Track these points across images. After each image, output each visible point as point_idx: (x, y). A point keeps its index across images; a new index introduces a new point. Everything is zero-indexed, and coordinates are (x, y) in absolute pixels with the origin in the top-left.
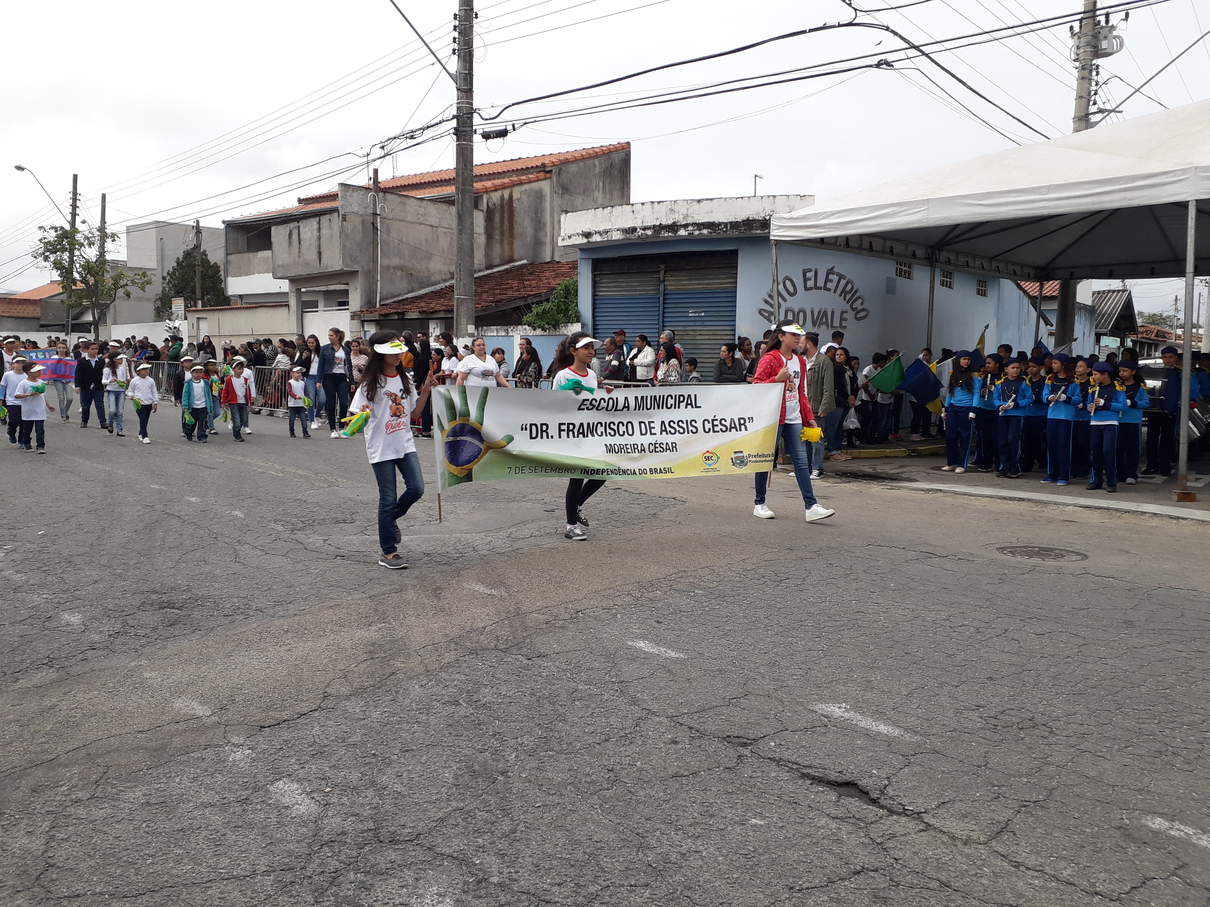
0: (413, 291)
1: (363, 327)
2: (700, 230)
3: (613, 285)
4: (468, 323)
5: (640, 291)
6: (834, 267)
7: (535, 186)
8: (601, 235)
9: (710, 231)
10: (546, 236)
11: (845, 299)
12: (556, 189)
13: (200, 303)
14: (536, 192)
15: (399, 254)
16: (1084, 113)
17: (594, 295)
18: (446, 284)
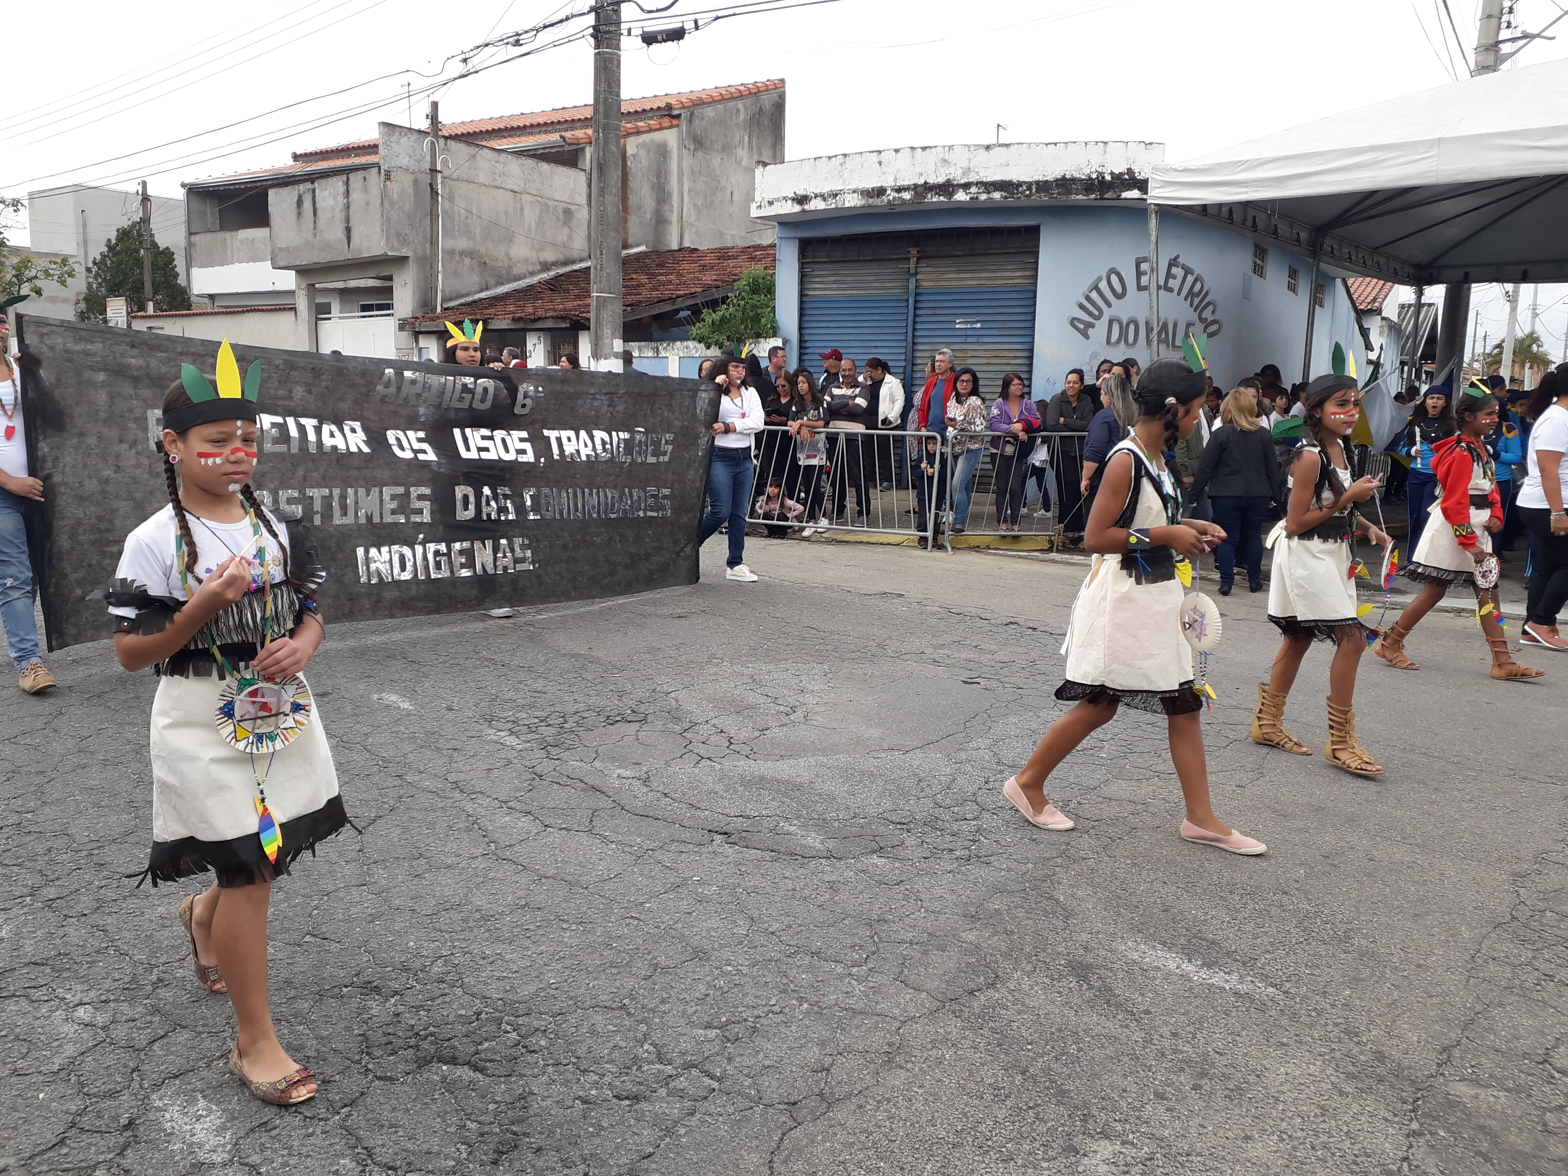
0: (487, 289)
1: (417, 341)
2: (989, 193)
3: (832, 279)
4: (614, 336)
5: (877, 288)
6: (1178, 256)
7: (657, 136)
8: (825, 200)
9: (1004, 194)
10: (672, 211)
11: (1191, 305)
12: (687, 142)
13: (150, 306)
14: (659, 146)
15: (468, 232)
16: (1492, 41)
17: (802, 295)
18: (535, 280)
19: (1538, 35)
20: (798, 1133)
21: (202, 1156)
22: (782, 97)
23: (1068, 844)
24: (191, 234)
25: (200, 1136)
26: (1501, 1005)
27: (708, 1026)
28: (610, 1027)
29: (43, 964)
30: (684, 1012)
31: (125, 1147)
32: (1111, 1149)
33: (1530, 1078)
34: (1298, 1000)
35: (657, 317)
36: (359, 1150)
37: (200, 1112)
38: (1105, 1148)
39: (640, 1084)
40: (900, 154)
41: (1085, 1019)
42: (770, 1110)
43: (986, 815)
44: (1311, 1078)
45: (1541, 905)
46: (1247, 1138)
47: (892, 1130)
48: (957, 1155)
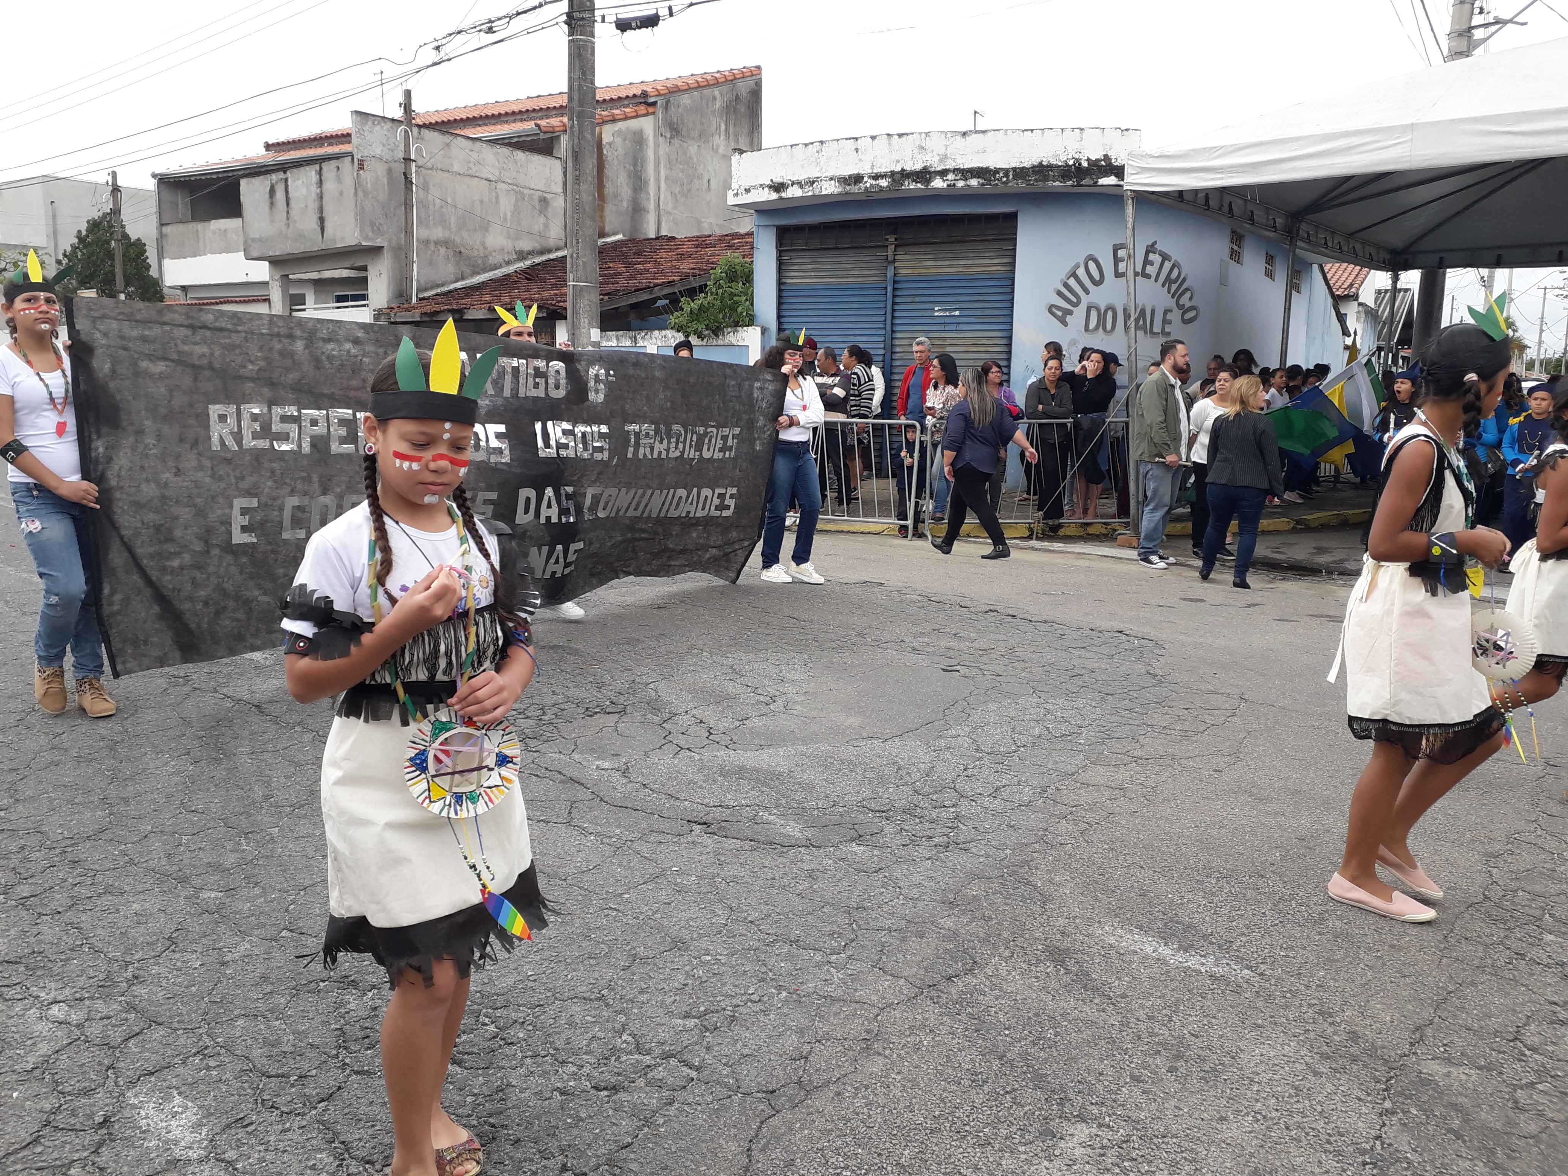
0: (463, 279)
2: (966, 180)
3: (810, 267)
4: (591, 325)
5: (855, 276)
6: (1155, 243)
7: (633, 124)
8: (801, 187)
9: (981, 181)
10: (649, 199)
11: (1169, 292)
12: (663, 130)
13: (122, 295)
14: (634, 133)
15: (443, 222)
16: (1465, 27)
17: (780, 283)
18: (511, 269)
19: (1511, 21)
20: (775, 1121)
21: (177, 1153)
22: (758, 84)
23: (1046, 830)
24: (162, 225)
25: (176, 1133)
26: (1473, 984)
27: (687, 1016)
28: (589, 1018)
29: (16, 963)
30: (663, 1001)
31: (100, 1145)
32: (1087, 1132)
33: (1501, 1056)
34: (1273, 981)
35: (634, 306)
36: (336, 1144)
37: (176, 1109)
38: (1082, 1131)
39: (619, 1074)
40: (876, 141)
41: (1062, 1004)
42: (748, 1098)
43: (965, 802)
44: (1286, 1059)
45: (1513, 885)
46: (1222, 1119)
47: (870, 1116)
48: (935, 1140)
